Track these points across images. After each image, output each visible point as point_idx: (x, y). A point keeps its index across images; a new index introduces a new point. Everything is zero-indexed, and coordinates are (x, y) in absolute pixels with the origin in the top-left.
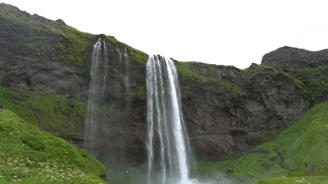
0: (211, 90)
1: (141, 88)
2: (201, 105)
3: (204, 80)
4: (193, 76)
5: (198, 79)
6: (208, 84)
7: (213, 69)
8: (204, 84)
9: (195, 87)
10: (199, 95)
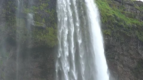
0: (137, 37)
1: (51, 30)
2: (122, 57)
3: (129, 22)
4: (116, 17)
5: (121, 21)
6: (133, 28)
7: (138, 7)
8: (129, 28)
9: (117, 32)
10: (121, 44)
